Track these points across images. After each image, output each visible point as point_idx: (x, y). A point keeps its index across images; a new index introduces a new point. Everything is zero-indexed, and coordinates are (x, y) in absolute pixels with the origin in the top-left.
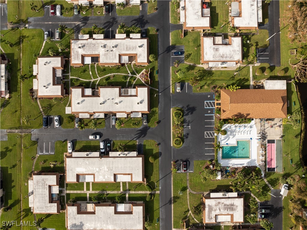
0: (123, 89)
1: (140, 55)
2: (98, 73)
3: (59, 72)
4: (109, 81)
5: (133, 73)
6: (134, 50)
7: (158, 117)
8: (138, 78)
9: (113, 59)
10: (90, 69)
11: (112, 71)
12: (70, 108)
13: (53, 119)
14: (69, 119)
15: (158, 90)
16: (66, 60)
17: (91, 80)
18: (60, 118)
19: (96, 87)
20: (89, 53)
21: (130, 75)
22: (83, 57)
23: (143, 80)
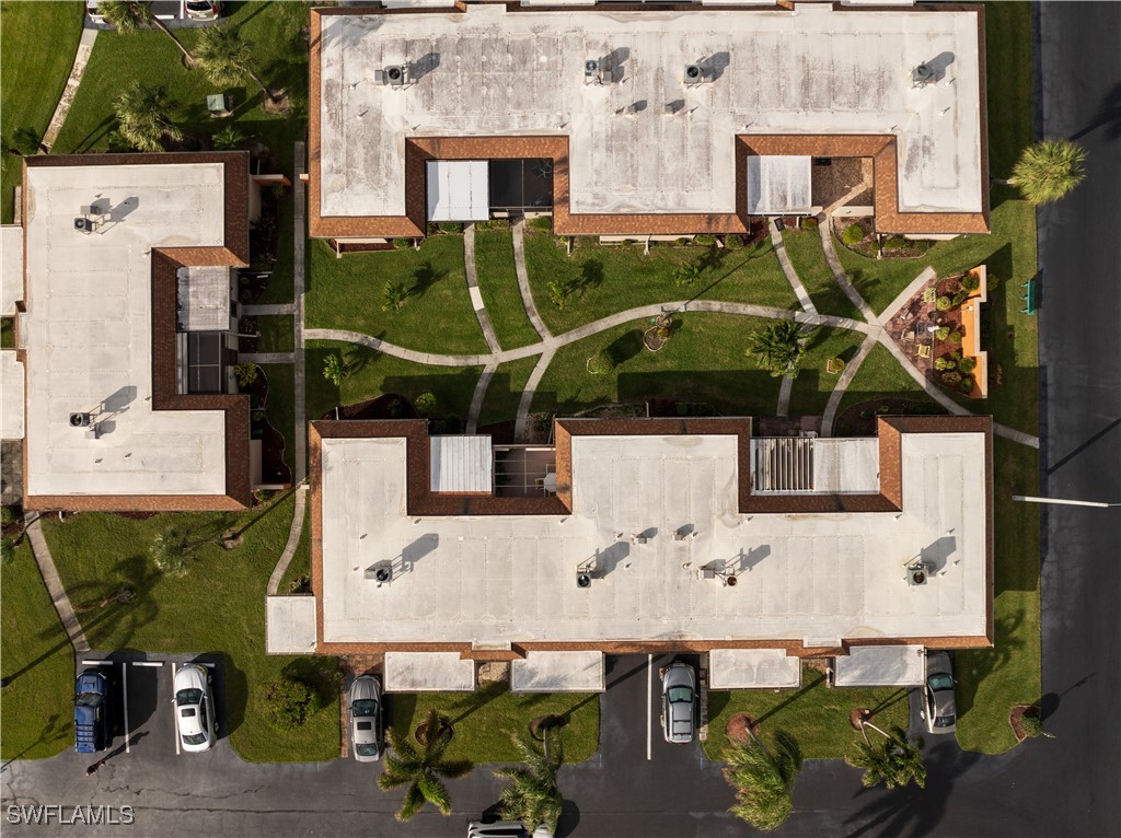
0: (770, 443)
1: (924, 147)
2: (542, 302)
3: (210, 295)
4: (635, 365)
5: (833, 300)
6: (869, 102)
7: (1035, 665)
8: (878, 346)
9: (686, 182)
10: (471, 266)
11: (657, 279)
12: (303, 605)
13: (161, 688)
14: (298, 692)
15: (1034, 442)
16: (266, 191)
17: (483, 359)
18: (215, 680)
19: (523, 421)
20: (470, 127)
21: (809, 315)
22: (419, 159)
23: (914, 360)
